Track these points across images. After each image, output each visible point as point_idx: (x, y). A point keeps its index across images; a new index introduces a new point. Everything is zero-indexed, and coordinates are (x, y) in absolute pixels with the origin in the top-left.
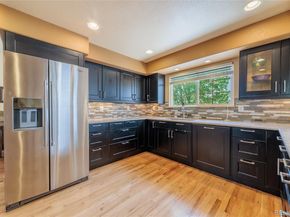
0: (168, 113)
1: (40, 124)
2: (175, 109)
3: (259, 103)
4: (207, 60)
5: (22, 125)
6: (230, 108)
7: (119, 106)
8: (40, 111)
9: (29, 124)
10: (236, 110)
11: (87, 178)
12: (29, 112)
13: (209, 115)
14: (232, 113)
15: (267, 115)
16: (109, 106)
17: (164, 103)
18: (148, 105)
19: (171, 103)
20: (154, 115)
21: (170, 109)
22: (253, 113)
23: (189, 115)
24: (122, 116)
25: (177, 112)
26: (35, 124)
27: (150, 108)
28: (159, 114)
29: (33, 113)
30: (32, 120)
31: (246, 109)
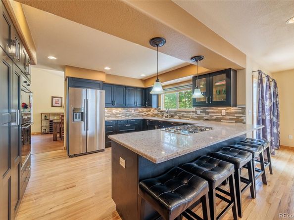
0: (160, 114)
1: (82, 120)
2: (165, 112)
3: (207, 109)
4: (179, 80)
5: (75, 120)
6: (193, 112)
7: (126, 109)
8: (82, 113)
9: (78, 120)
10: (196, 113)
11: (103, 150)
12: (78, 114)
13: (183, 116)
14: (194, 115)
15: (211, 116)
16: (119, 109)
17: (158, 107)
18: (149, 109)
19: (162, 108)
20: (152, 116)
21: (161, 112)
22: (204, 115)
23: (172, 116)
24: (128, 116)
25: (165, 114)
26: (80, 119)
27: (150, 111)
28: (154, 115)
29: (79, 114)
30: (79, 118)
31: (201, 112)
